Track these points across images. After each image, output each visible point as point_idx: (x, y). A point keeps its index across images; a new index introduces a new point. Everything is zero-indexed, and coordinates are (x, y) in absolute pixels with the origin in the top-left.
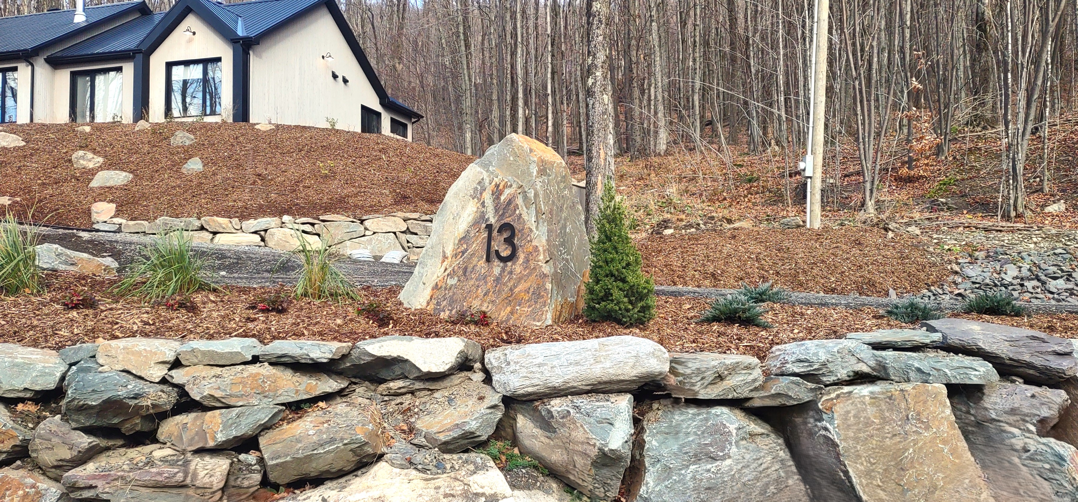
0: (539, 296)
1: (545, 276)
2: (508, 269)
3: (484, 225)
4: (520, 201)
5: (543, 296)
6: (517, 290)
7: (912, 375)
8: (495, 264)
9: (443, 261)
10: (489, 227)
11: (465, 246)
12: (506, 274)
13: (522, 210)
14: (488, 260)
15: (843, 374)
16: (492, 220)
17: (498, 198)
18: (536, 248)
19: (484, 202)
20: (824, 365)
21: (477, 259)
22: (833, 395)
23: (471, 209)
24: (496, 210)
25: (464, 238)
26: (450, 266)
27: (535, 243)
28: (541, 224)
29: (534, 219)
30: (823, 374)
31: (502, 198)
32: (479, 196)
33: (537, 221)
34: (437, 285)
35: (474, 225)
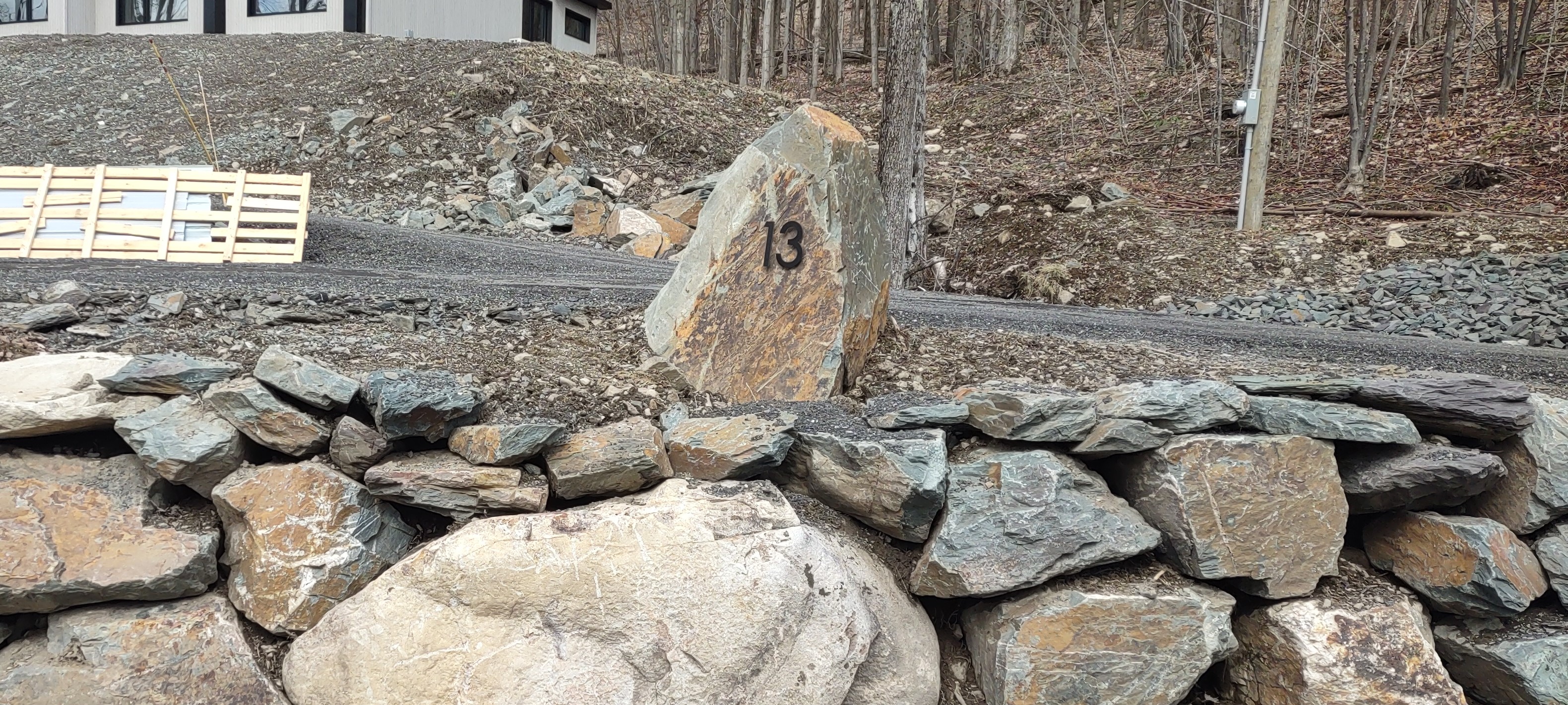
0: (829, 311)
1: (838, 287)
2: (792, 277)
3: (763, 223)
4: (809, 195)
5: (833, 312)
6: (801, 304)
7: (1293, 425)
8: (776, 270)
9: (712, 265)
10: (770, 225)
11: (739, 248)
12: (788, 283)
13: (812, 206)
14: (767, 265)
15: (1202, 420)
16: (774, 218)
17: (782, 190)
18: (827, 254)
19: (764, 195)
20: (1181, 410)
21: (753, 264)
22: (1184, 444)
23: (748, 204)
24: (780, 206)
25: (736, 238)
26: (721, 271)
27: (826, 247)
28: (834, 224)
29: (826, 218)
30: (1179, 421)
31: (788, 190)
32: (758, 186)
33: (829, 220)
34: (703, 293)
35: (751, 222)
